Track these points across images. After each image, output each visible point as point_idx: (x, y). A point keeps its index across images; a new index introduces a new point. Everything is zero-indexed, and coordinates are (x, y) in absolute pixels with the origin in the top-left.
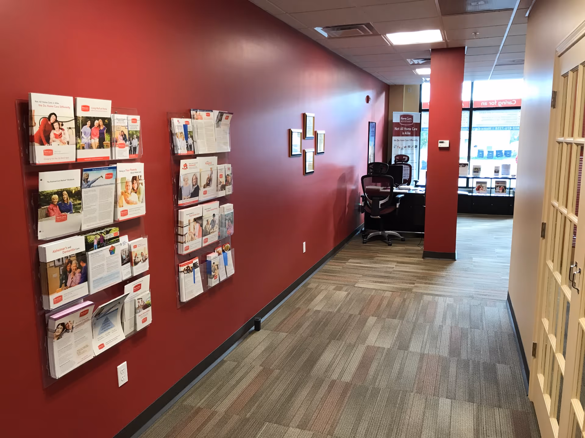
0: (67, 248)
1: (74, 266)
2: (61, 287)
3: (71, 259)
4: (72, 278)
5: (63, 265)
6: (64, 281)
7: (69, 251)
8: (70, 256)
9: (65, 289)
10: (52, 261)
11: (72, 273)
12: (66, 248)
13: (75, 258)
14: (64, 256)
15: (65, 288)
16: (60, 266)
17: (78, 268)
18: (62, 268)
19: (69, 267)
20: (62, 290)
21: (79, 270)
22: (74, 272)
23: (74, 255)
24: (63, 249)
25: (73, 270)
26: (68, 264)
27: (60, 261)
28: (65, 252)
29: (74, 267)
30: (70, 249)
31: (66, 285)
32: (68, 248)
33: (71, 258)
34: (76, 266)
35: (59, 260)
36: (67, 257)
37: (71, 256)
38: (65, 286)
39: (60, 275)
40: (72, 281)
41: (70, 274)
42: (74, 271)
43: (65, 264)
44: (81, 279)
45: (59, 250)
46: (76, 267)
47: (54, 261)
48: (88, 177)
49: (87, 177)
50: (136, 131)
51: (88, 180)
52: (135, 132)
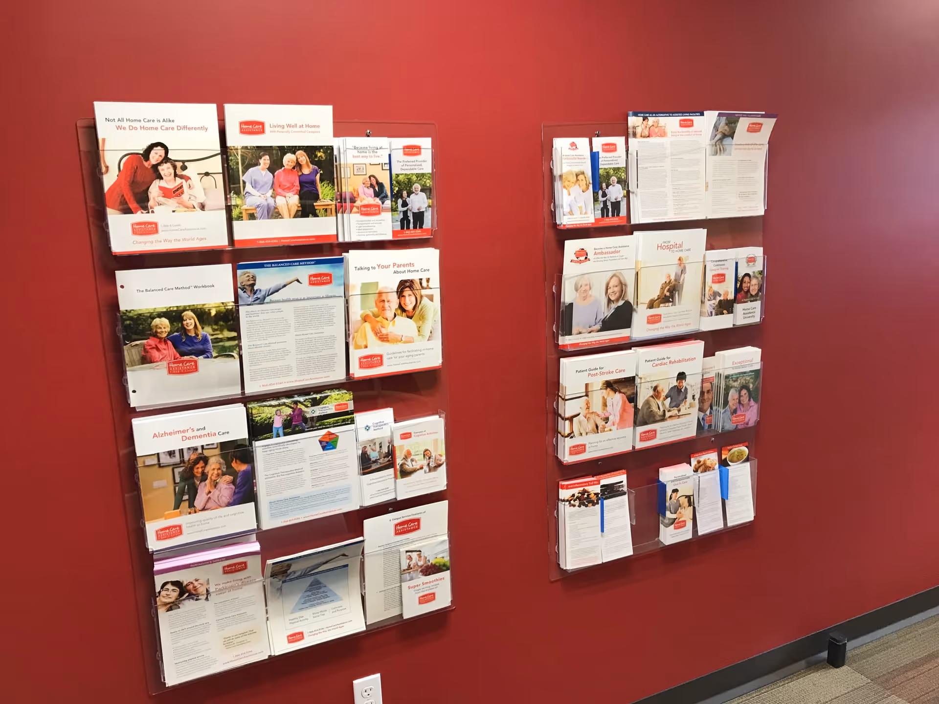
0: (195, 430)
1: (213, 467)
2: (177, 507)
3: (206, 453)
4: (210, 492)
5: (182, 465)
6: (186, 497)
7: (200, 437)
8: (202, 446)
9: (190, 513)
10: (154, 455)
11: (208, 481)
12: (190, 431)
13: (217, 451)
14: (185, 445)
15: (189, 510)
16: (175, 466)
17: (224, 474)
18: (181, 469)
19: (200, 470)
20: (181, 514)
21: (228, 478)
22: (215, 480)
23: (215, 446)
24: (184, 431)
25: (212, 475)
26: (196, 462)
27: (175, 456)
28: (189, 438)
29: (214, 469)
30: (202, 433)
31: (191, 505)
32: (198, 430)
33: (204, 451)
34: (219, 469)
35: (171, 453)
36: (196, 449)
37: (205, 447)
38: (190, 507)
39: (175, 483)
40: (209, 498)
41: (203, 483)
42: (213, 478)
43: (189, 463)
44: (235, 497)
45: (170, 434)
46: (220, 471)
47: (158, 454)
48: (255, 280)
49: (252, 282)
50: (420, 176)
51: (256, 288)
52: (417, 177)
